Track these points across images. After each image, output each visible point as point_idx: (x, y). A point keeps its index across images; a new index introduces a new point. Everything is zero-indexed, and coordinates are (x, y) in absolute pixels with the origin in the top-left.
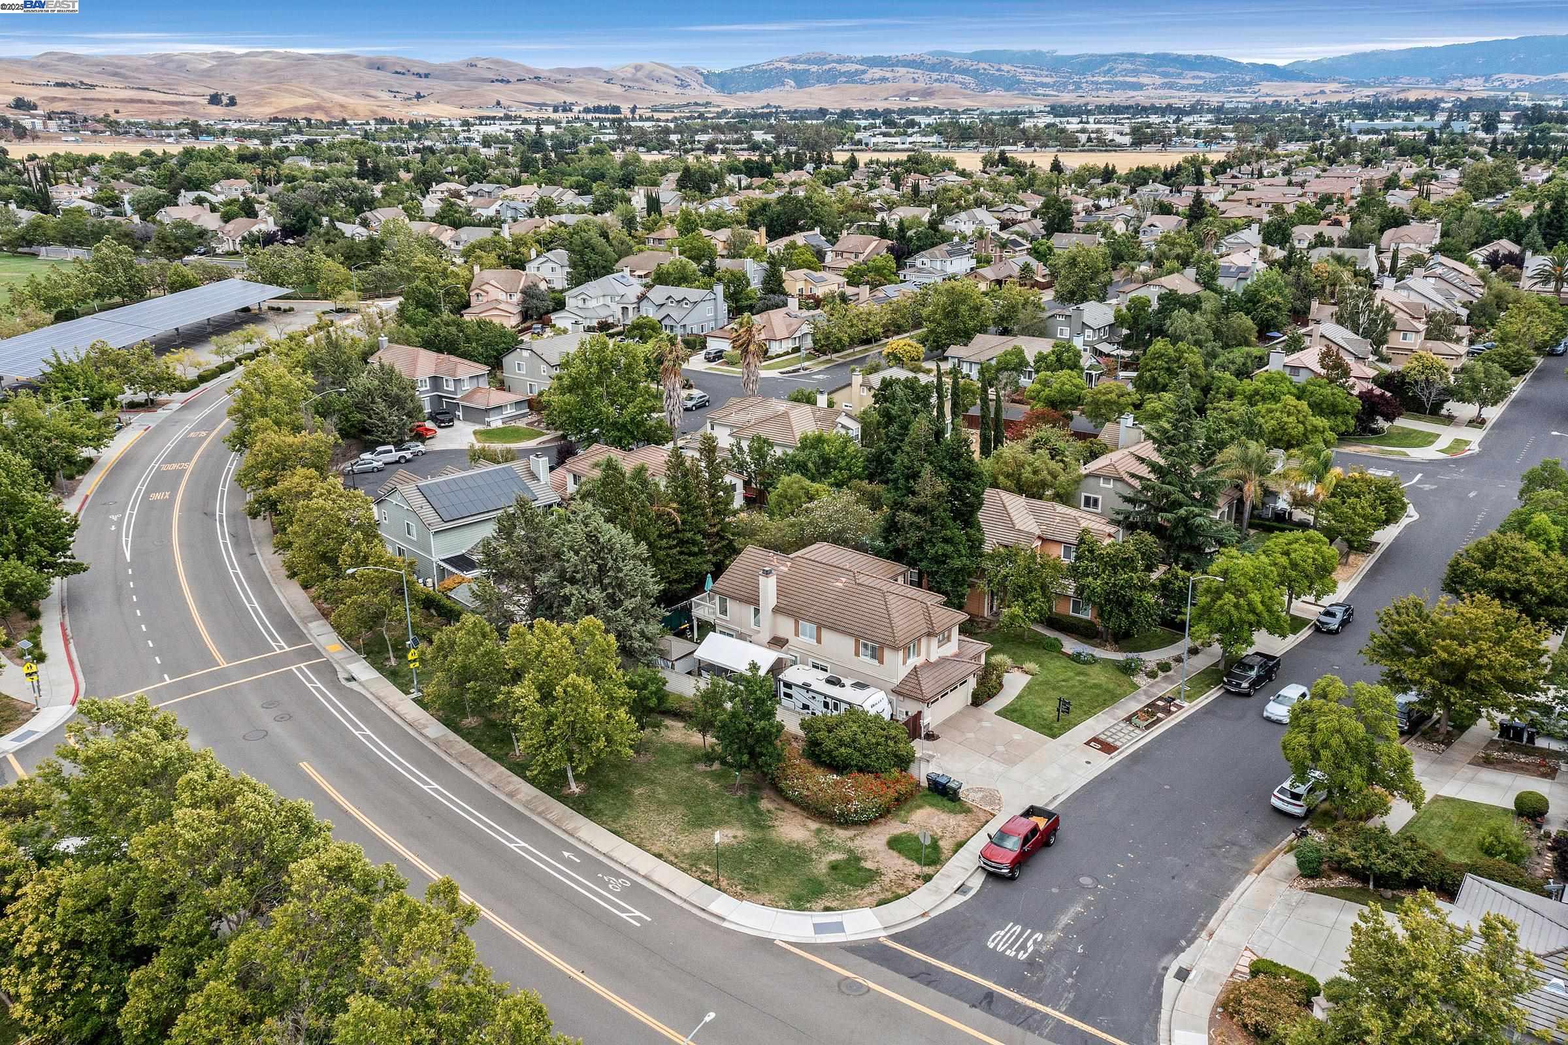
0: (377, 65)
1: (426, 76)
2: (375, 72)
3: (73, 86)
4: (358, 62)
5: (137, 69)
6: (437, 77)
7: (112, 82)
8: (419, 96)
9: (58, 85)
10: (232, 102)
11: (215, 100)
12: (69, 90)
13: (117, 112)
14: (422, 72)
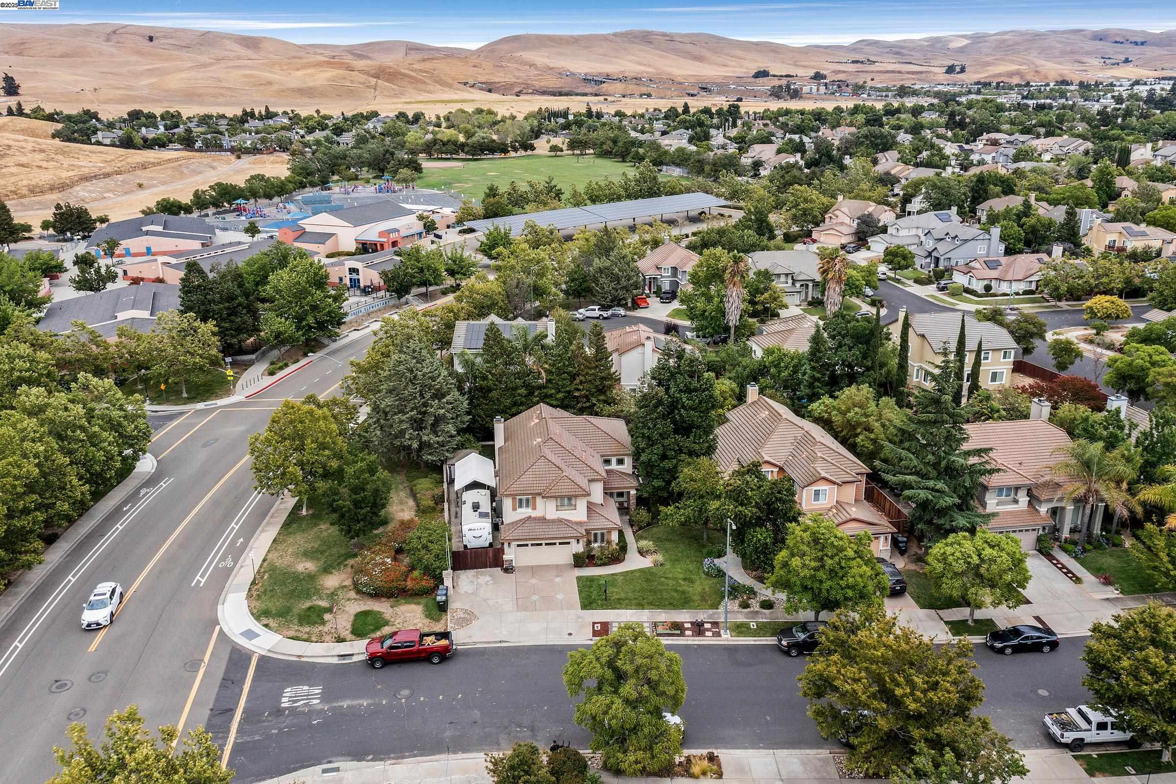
0: (1100, 37)
1: (1143, 43)
2: (1098, 42)
3: (862, 62)
4: (1085, 36)
5: (913, 49)
6: (1153, 44)
7: (891, 58)
8: (1127, 61)
9: (853, 62)
10: (963, 70)
11: (950, 70)
12: (859, 65)
13: (872, 80)
14: (1139, 40)
